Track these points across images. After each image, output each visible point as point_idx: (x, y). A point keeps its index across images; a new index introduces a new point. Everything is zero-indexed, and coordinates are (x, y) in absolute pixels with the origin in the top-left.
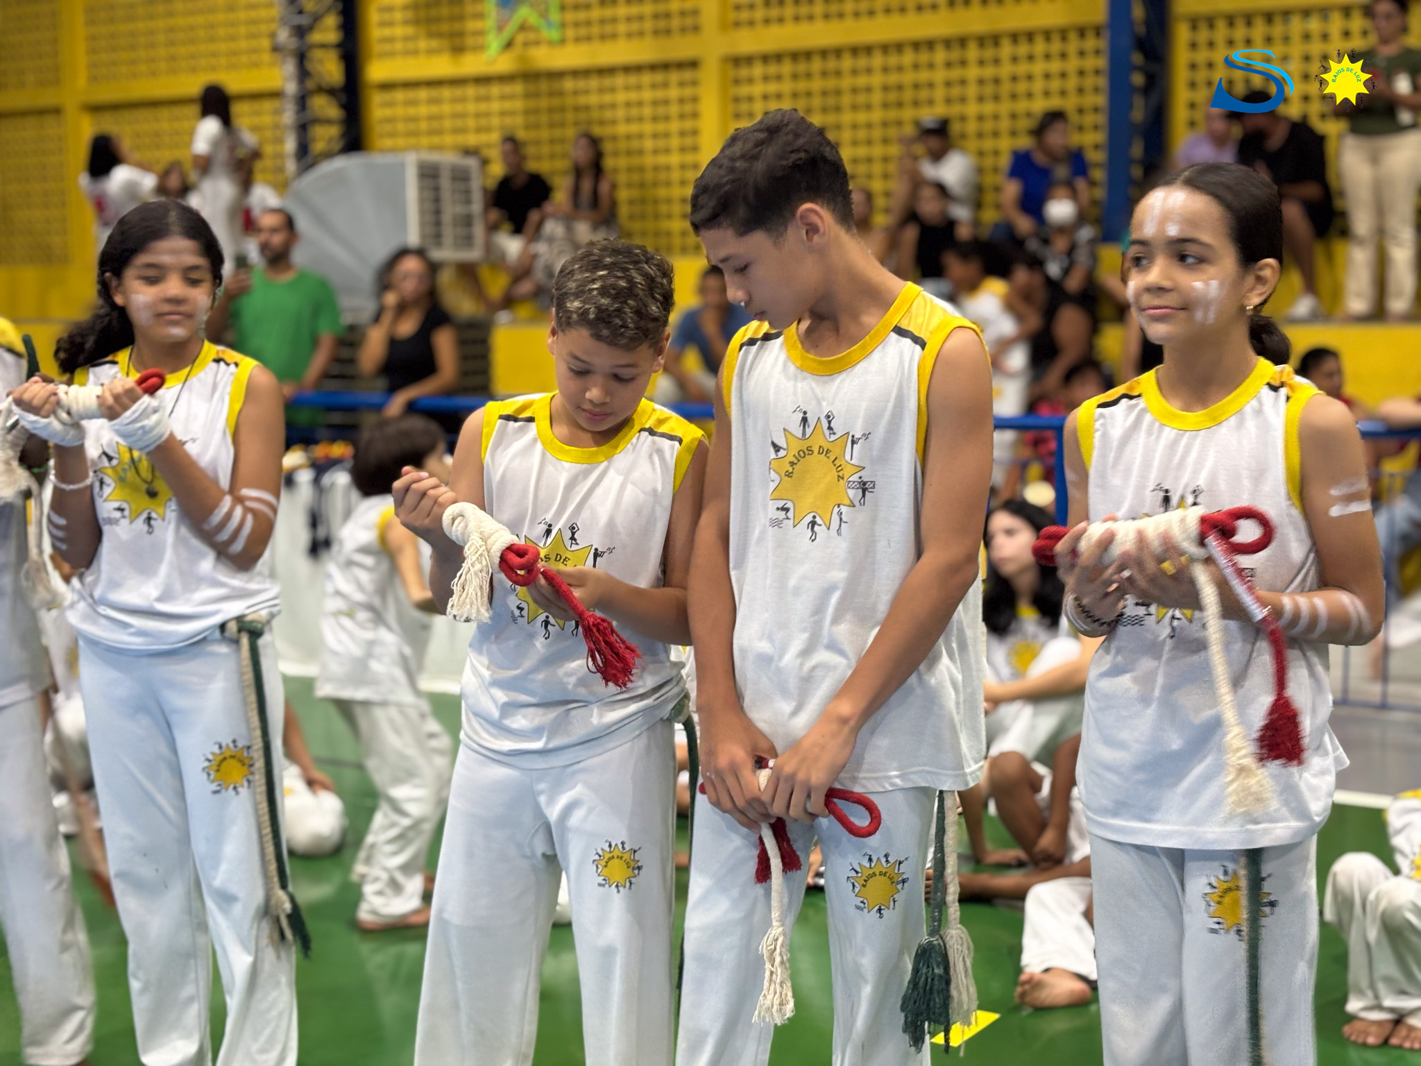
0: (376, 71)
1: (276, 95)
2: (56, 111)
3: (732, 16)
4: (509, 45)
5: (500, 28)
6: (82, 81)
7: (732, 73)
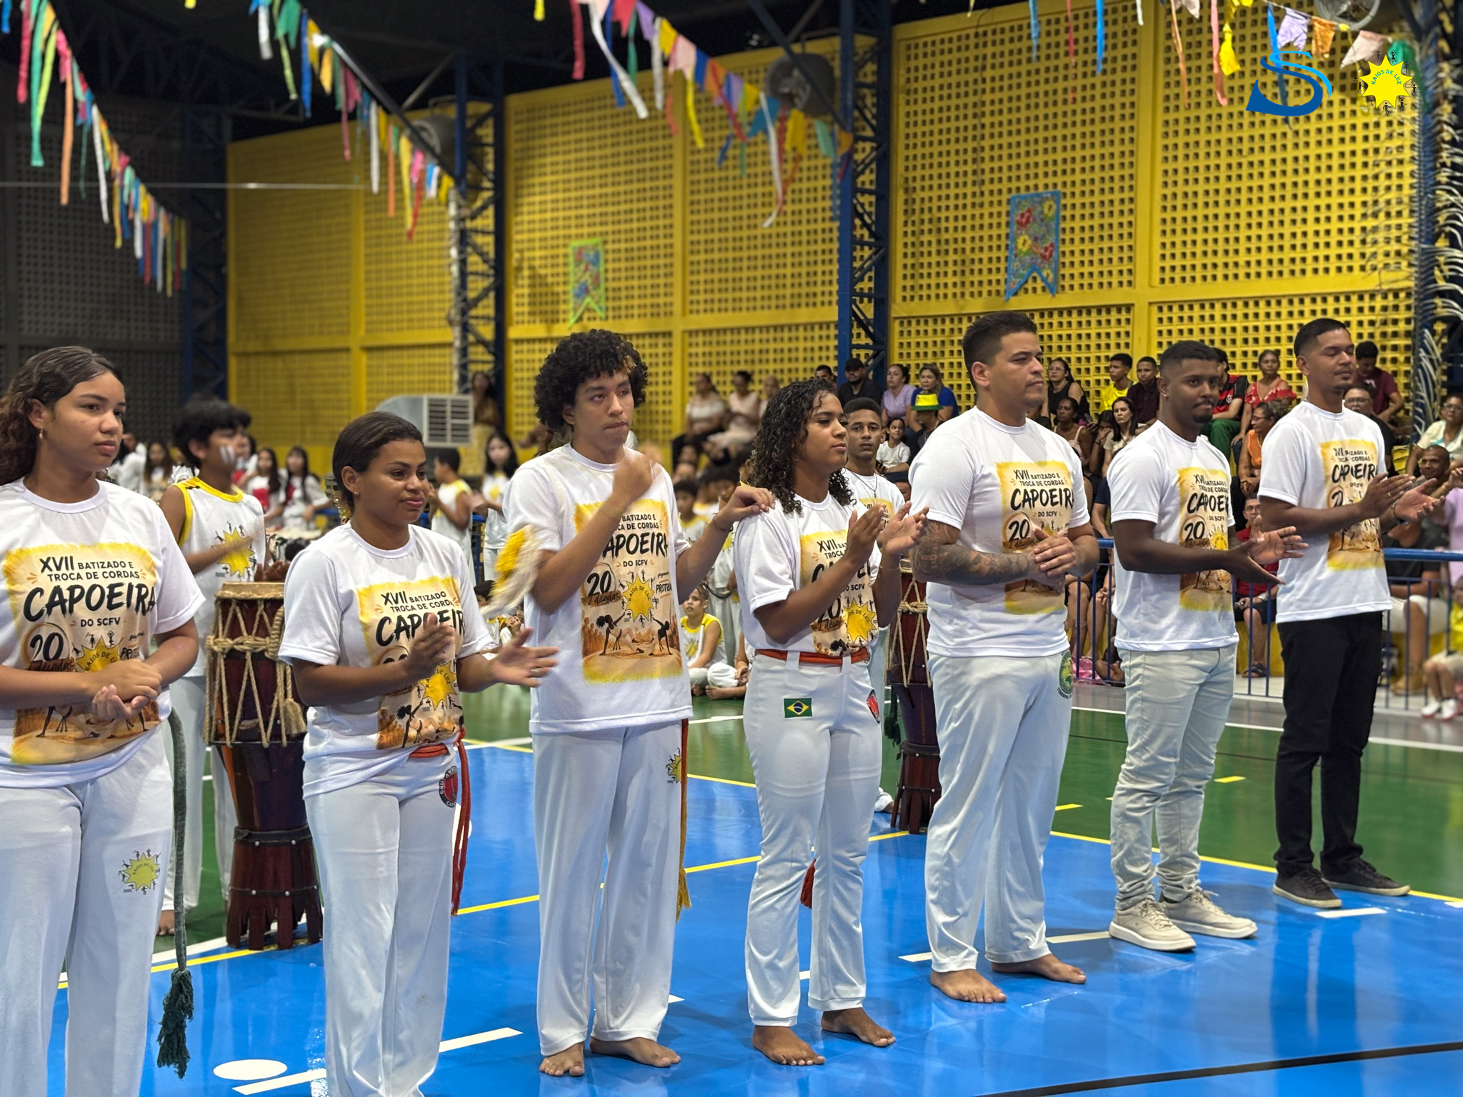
0: (514, 332)
1: (450, 345)
2: (347, 350)
3: (689, 307)
4: (580, 319)
5: (575, 310)
6: (362, 333)
7: (688, 340)
